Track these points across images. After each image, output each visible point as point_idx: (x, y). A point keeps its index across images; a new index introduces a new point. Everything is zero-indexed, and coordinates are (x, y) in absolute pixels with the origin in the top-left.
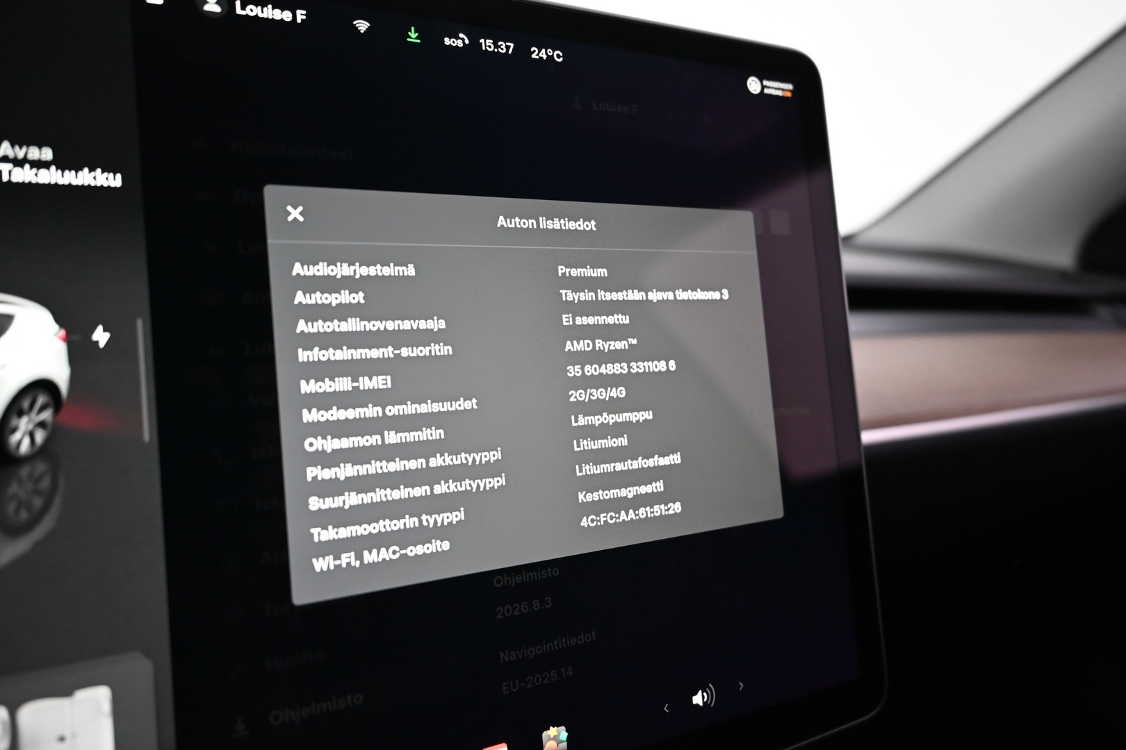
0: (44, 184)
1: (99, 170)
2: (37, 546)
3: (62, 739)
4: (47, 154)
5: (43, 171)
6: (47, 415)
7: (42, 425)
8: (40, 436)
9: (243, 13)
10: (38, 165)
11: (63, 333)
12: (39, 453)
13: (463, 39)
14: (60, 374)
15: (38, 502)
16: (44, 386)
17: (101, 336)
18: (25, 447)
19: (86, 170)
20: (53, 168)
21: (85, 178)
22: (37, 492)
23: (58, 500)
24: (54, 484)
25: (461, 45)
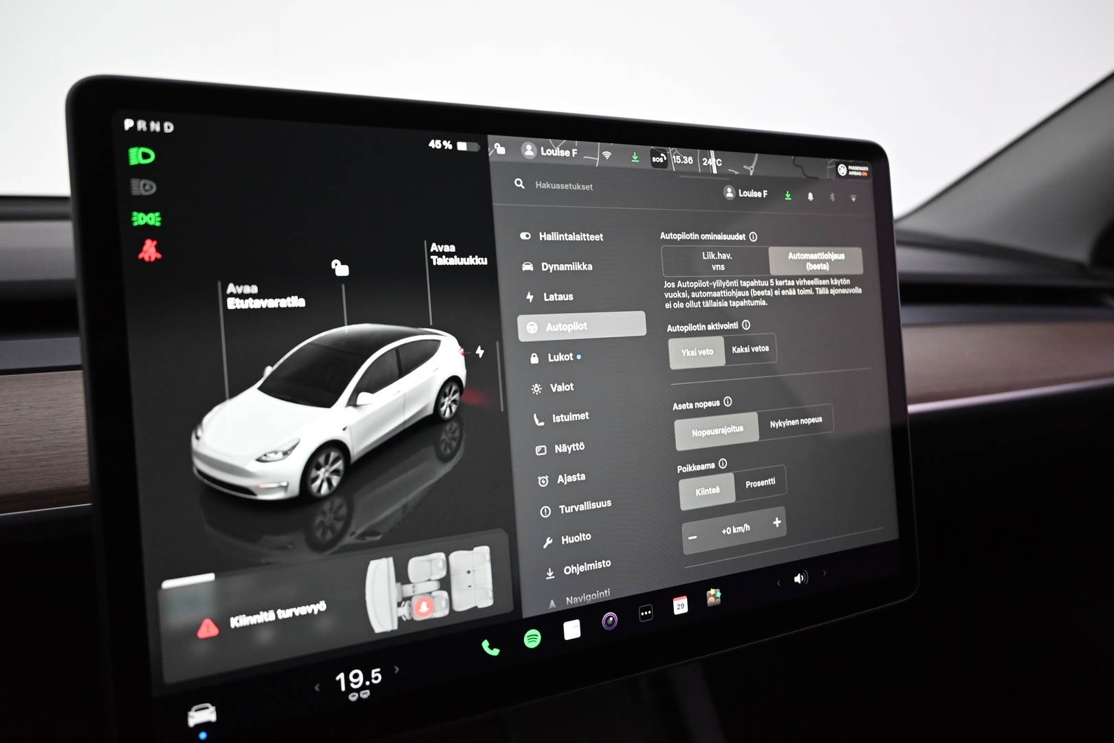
0: (452, 265)
1: (476, 257)
2: (455, 467)
3: (469, 572)
4: (453, 249)
5: (451, 259)
6: (456, 396)
7: (454, 401)
8: (454, 408)
9: (545, 154)
10: (449, 255)
11: (462, 350)
12: (455, 416)
13: (663, 157)
14: (462, 374)
15: (454, 444)
16: (454, 380)
17: (480, 352)
18: (447, 414)
19: (471, 257)
20: (455, 257)
21: (471, 261)
22: (454, 439)
23: (463, 443)
24: (461, 433)
25: (662, 161)
